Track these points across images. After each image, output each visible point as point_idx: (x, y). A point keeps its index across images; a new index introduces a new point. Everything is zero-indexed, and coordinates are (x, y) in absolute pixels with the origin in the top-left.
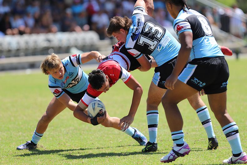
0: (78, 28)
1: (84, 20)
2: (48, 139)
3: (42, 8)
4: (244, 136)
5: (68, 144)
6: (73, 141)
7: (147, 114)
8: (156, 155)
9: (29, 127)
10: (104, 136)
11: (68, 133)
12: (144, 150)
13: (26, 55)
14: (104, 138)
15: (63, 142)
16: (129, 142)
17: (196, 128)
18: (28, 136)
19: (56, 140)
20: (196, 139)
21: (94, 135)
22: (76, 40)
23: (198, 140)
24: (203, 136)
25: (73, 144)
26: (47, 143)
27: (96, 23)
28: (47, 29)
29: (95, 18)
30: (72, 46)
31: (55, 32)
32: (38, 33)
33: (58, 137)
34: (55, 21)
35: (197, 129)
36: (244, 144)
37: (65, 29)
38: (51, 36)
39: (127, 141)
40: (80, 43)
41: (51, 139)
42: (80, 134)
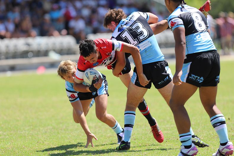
0: (56, 33)
1: (61, 25)
2: (27, 137)
3: (22, 13)
4: (213, 135)
5: (46, 143)
6: (51, 140)
7: (125, 114)
8: (130, 152)
9: (10, 126)
10: (81, 135)
11: (46, 132)
12: (118, 149)
13: (7, 58)
14: (81, 136)
15: (42, 140)
16: (104, 140)
17: (168, 127)
18: (8, 135)
19: (35, 139)
20: (168, 137)
21: (71, 133)
22: (54, 44)
23: (170, 139)
24: (175, 135)
25: (52, 142)
26: (27, 141)
27: (73, 29)
28: (26, 34)
29: (72, 24)
30: (50, 50)
31: (35, 37)
32: (18, 37)
33: (37, 136)
34: (34, 26)
35: (169, 129)
36: (213, 142)
37: (43, 33)
38: (30, 40)
39: (103, 139)
40: (58, 47)
41: (30, 137)
42: (58, 133)
